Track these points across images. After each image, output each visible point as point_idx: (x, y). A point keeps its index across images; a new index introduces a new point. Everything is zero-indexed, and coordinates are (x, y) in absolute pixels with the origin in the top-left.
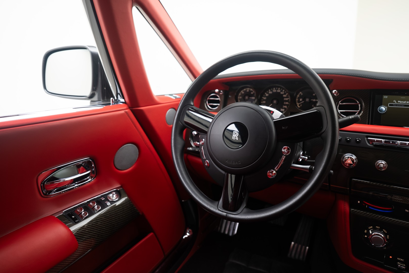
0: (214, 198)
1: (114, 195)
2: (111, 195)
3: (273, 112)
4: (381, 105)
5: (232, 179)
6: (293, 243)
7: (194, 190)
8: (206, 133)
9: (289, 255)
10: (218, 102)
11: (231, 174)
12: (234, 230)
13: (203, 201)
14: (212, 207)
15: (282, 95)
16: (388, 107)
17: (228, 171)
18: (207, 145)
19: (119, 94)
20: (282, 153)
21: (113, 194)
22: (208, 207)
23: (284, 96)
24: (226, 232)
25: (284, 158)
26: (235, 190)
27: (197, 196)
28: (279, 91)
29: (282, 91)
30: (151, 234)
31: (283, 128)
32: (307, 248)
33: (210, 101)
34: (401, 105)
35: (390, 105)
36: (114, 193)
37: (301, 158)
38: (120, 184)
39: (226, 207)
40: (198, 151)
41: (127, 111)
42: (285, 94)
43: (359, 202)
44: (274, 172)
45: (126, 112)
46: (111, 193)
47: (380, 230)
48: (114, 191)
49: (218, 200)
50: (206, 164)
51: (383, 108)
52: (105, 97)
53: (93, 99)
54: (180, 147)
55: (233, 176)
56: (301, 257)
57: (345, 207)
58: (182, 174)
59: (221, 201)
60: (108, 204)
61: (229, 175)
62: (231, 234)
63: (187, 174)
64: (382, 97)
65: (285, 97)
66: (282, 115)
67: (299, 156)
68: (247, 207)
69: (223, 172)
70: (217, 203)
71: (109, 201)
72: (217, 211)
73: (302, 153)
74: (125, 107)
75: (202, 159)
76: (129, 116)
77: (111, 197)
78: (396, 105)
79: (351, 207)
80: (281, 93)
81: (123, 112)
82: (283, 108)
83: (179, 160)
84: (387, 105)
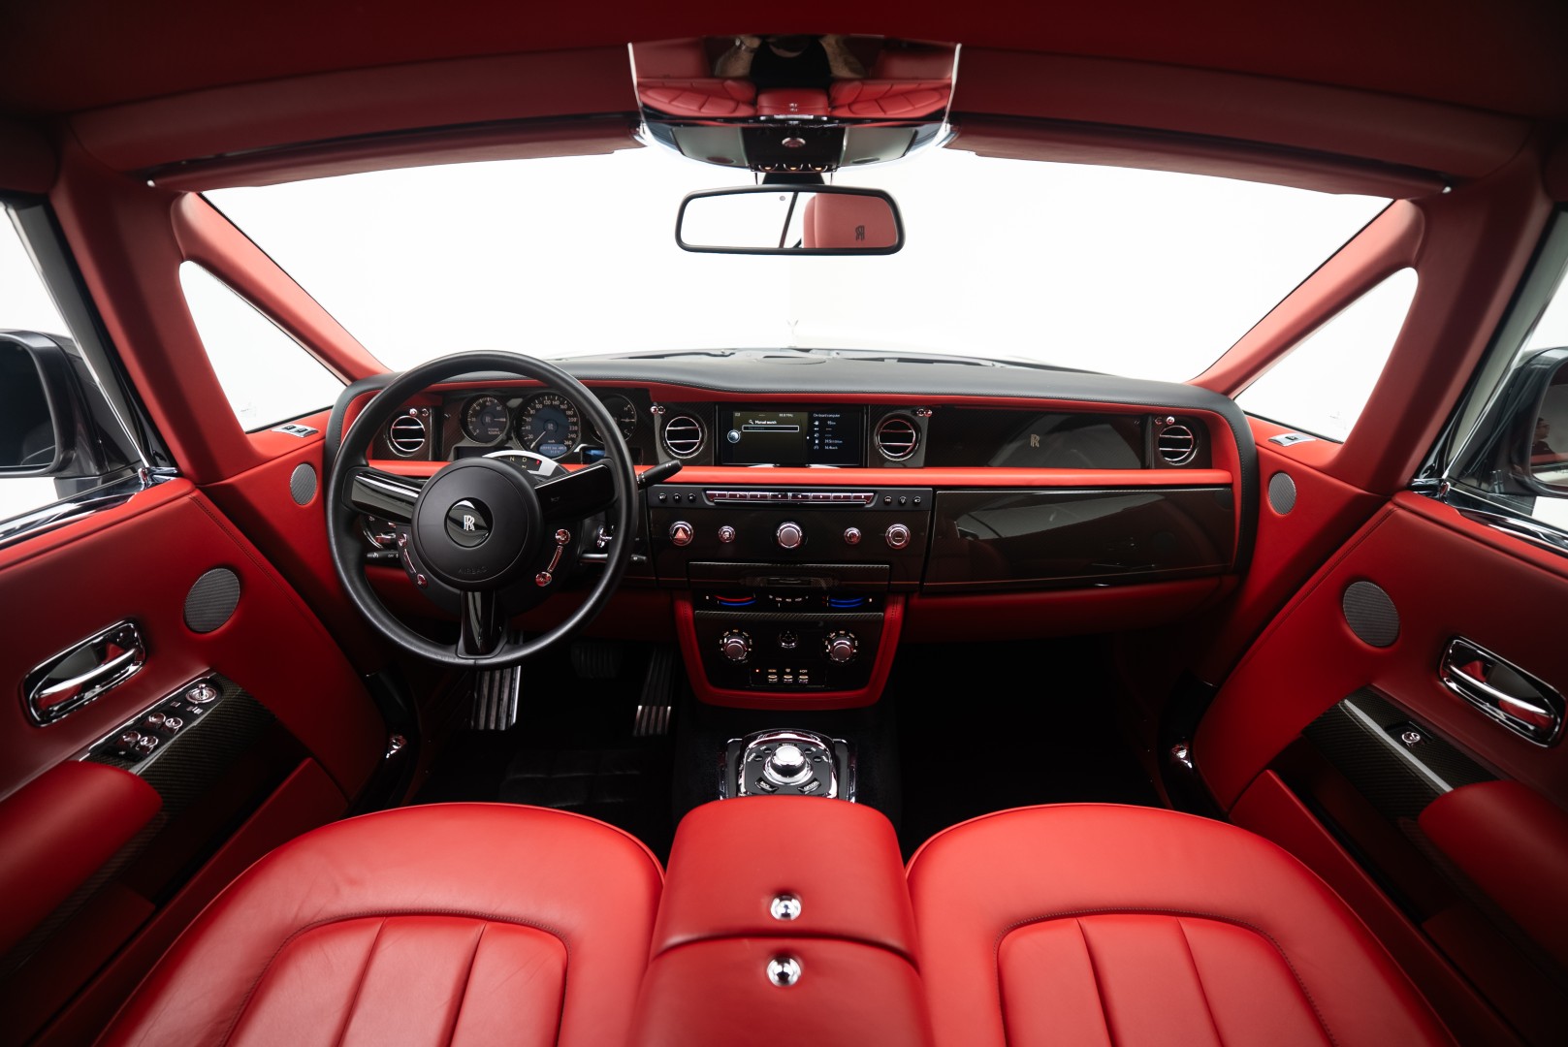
0: (446, 641)
1: (204, 692)
2: (196, 692)
3: (541, 462)
4: (731, 428)
5: (474, 601)
6: (640, 707)
7: (403, 635)
8: (408, 521)
9: (635, 732)
10: (420, 433)
11: (473, 592)
12: (509, 715)
13: (426, 650)
14: (445, 656)
15: (564, 410)
16: (742, 433)
17: (466, 589)
18: (416, 545)
19: (157, 454)
20: (556, 542)
21: (202, 688)
22: (439, 658)
23: (569, 413)
24: (492, 727)
25: (560, 548)
26: (484, 623)
27: (411, 644)
28: (557, 403)
29: (562, 403)
30: (308, 761)
31: (552, 499)
32: (669, 708)
33: (398, 434)
34: (760, 428)
35: (746, 428)
36: (204, 685)
37: (602, 540)
38: (208, 663)
39: (471, 649)
40: (395, 556)
41: (194, 495)
42: (569, 409)
43: (707, 598)
44: (548, 575)
45: (193, 499)
46: (195, 686)
47: (739, 635)
48: (201, 682)
49: (456, 642)
50: (420, 582)
51: (735, 434)
52: (106, 463)
53: (65, 473)
54: (352, 557)
55: (478, 595)
56: (659, 729)
57: (686, 610)
58: (370, 611)
59: (461, 642)
60: (197, 711)
61: (470, 594)
62: (503, 727)
63: (381, 608)
64: (732, 415)
65: (571, 416)
66: (557, 467)
67: (598, 537)
68: (508, 642)
69: (457, 591)
70: (454, 647)
71: (194, 705)
72: (457, 661)
73: (602, 531)
74: (186, 486)
75: (408, 573)
76: (203, 507)
77: (197, 696)
78: (754, 428)
79: (695, 608)
80: (562, 407)
81: (186, 499)
82: (568, 440)
83: (359, 585)
84: (740, 429)
